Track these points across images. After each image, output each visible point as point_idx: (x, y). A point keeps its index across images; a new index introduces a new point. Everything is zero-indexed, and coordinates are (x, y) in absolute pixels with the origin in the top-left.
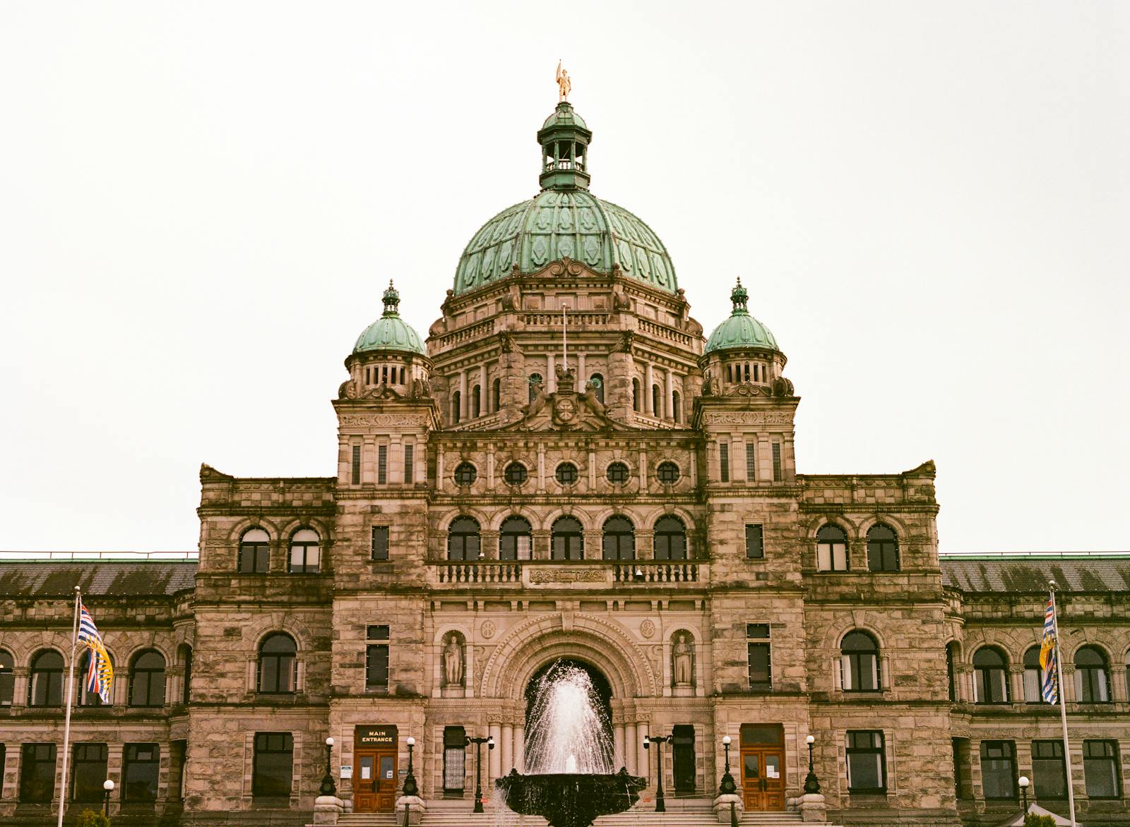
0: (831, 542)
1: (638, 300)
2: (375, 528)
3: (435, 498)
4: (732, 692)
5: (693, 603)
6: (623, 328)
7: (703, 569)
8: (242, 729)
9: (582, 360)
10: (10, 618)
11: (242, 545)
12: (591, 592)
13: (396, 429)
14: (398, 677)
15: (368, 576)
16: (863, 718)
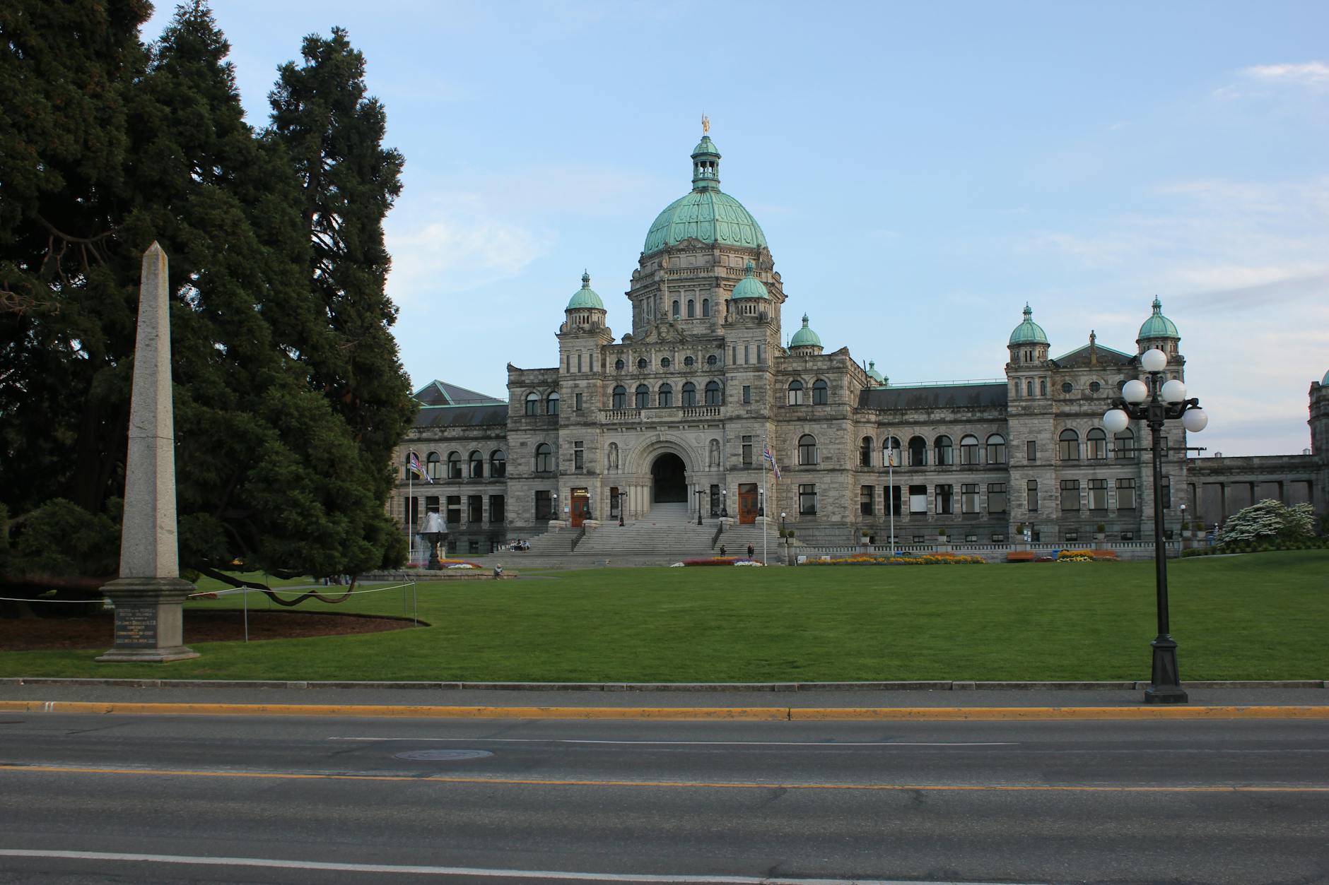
0: (796, 390)
1: (730, 255)
2: (577, 394)
3: (605, 377)
4: (734, 469)
5: (718, 425)
6: (716, 275)
7: (722, 409)
8: (529, 490)
9: (697, 292)
10: (437, 437)
11: (527, 402)
12: (672, 422)
13: (585, 347)
14: (587, 465)
15: (574, 418)
16: (807, 478)
